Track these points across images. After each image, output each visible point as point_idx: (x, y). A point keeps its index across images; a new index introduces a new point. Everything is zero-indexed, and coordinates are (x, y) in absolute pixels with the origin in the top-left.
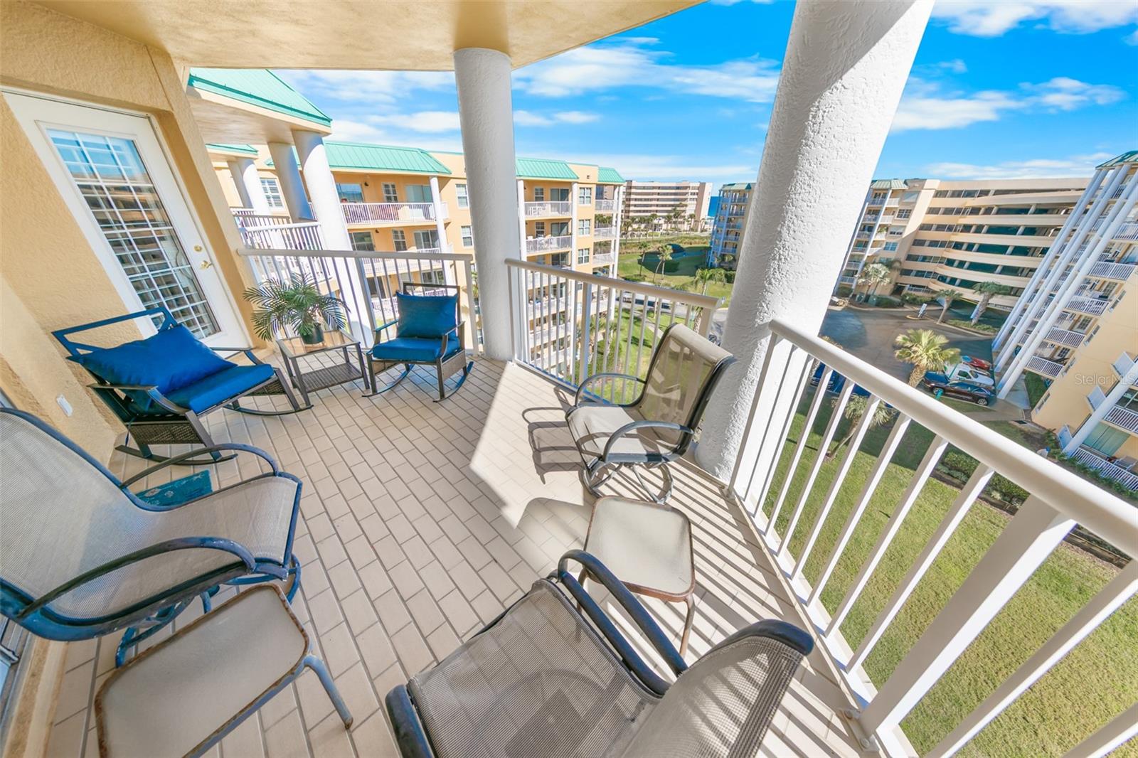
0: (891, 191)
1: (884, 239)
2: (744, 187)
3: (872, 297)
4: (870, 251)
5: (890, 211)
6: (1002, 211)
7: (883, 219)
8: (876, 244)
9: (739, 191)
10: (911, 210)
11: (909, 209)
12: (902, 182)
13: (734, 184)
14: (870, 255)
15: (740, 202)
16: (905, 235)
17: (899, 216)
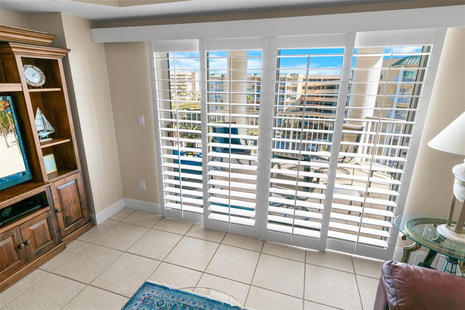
0: (287, 79)
1: (290, 101)
2: (220, 76)
5: (289, 88)
7: (287, 92)
8: (287, 103)
9: (218, 78)
11: (296, 87)
12: (290, 75)
13: (214, 74)
14: (286, 109)
15: (219, 84)
17: (293, 90)
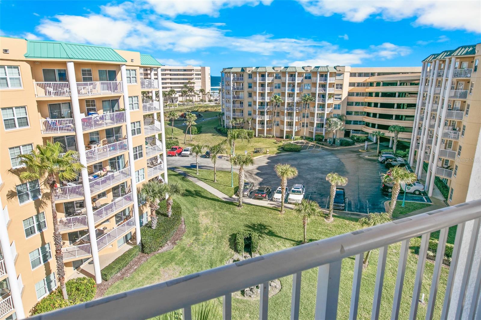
0: (329, 73)
1: (332, 102)
2: (239, 70)
3: (336, 139)
4: (327, 111)
5: (332, 85)
6: (386, 84)
7: (329, 91)
8: (330, 105)
9: (236, 73)
10: (342, 84)
11: (341, 83)
12: (333, 68)
13: (232, 68)
14: (328, 112)
15: (238, 80)
16: (343, 99)
17: (337, 88)
